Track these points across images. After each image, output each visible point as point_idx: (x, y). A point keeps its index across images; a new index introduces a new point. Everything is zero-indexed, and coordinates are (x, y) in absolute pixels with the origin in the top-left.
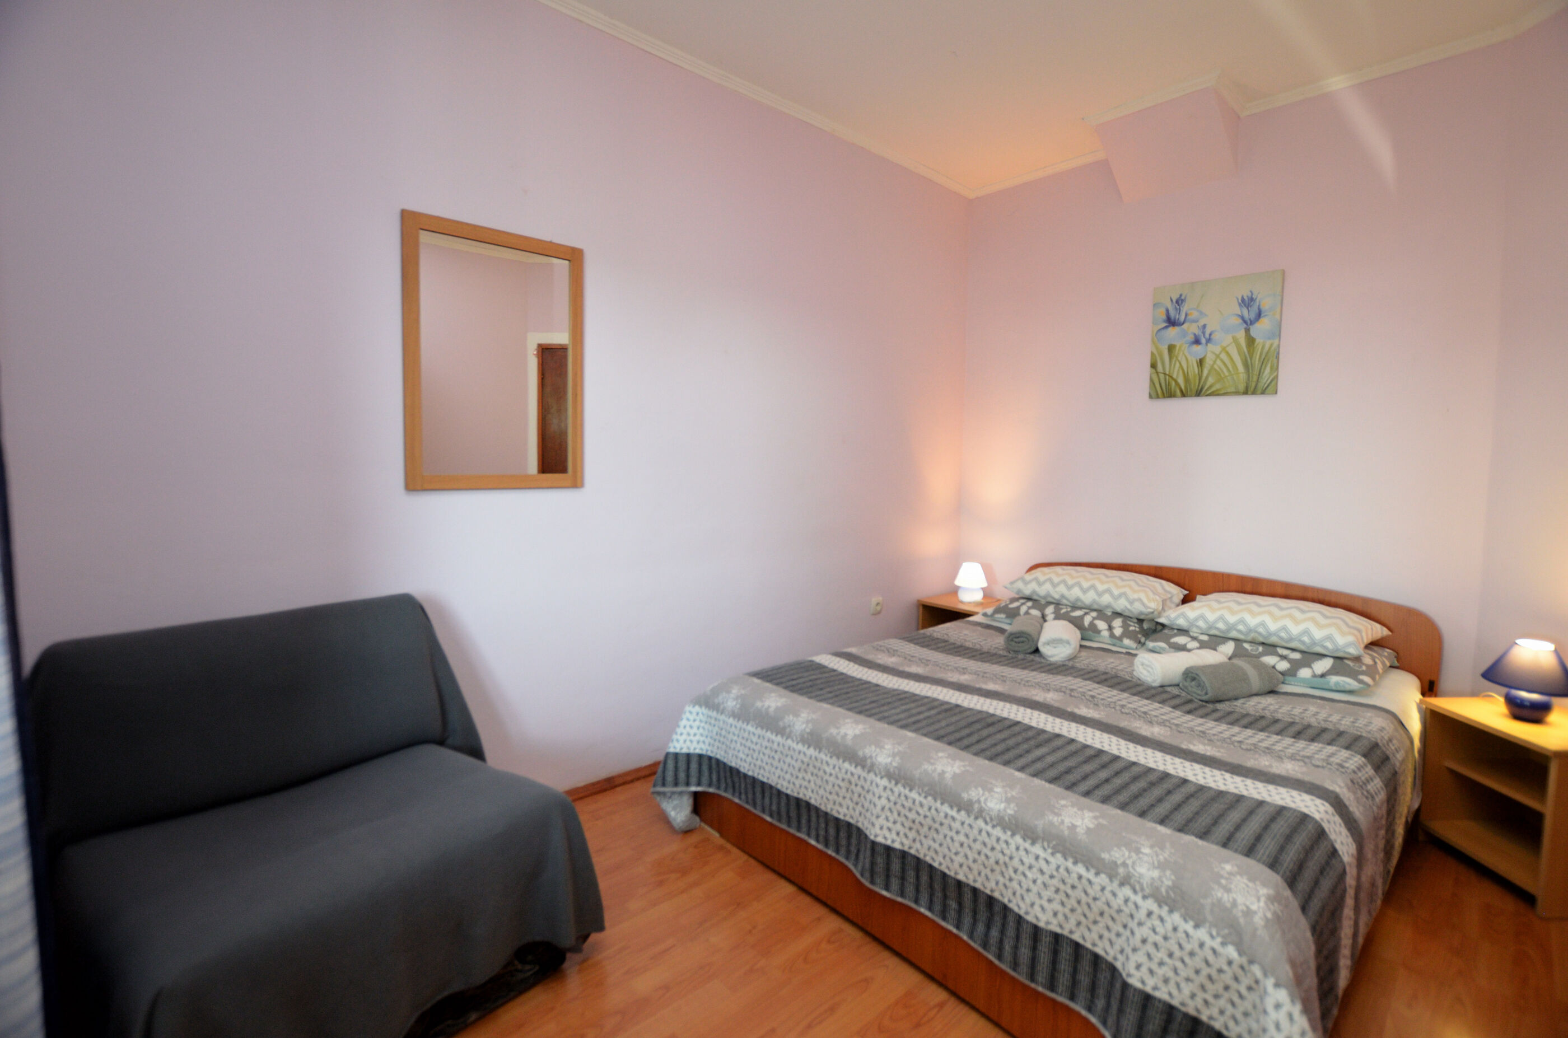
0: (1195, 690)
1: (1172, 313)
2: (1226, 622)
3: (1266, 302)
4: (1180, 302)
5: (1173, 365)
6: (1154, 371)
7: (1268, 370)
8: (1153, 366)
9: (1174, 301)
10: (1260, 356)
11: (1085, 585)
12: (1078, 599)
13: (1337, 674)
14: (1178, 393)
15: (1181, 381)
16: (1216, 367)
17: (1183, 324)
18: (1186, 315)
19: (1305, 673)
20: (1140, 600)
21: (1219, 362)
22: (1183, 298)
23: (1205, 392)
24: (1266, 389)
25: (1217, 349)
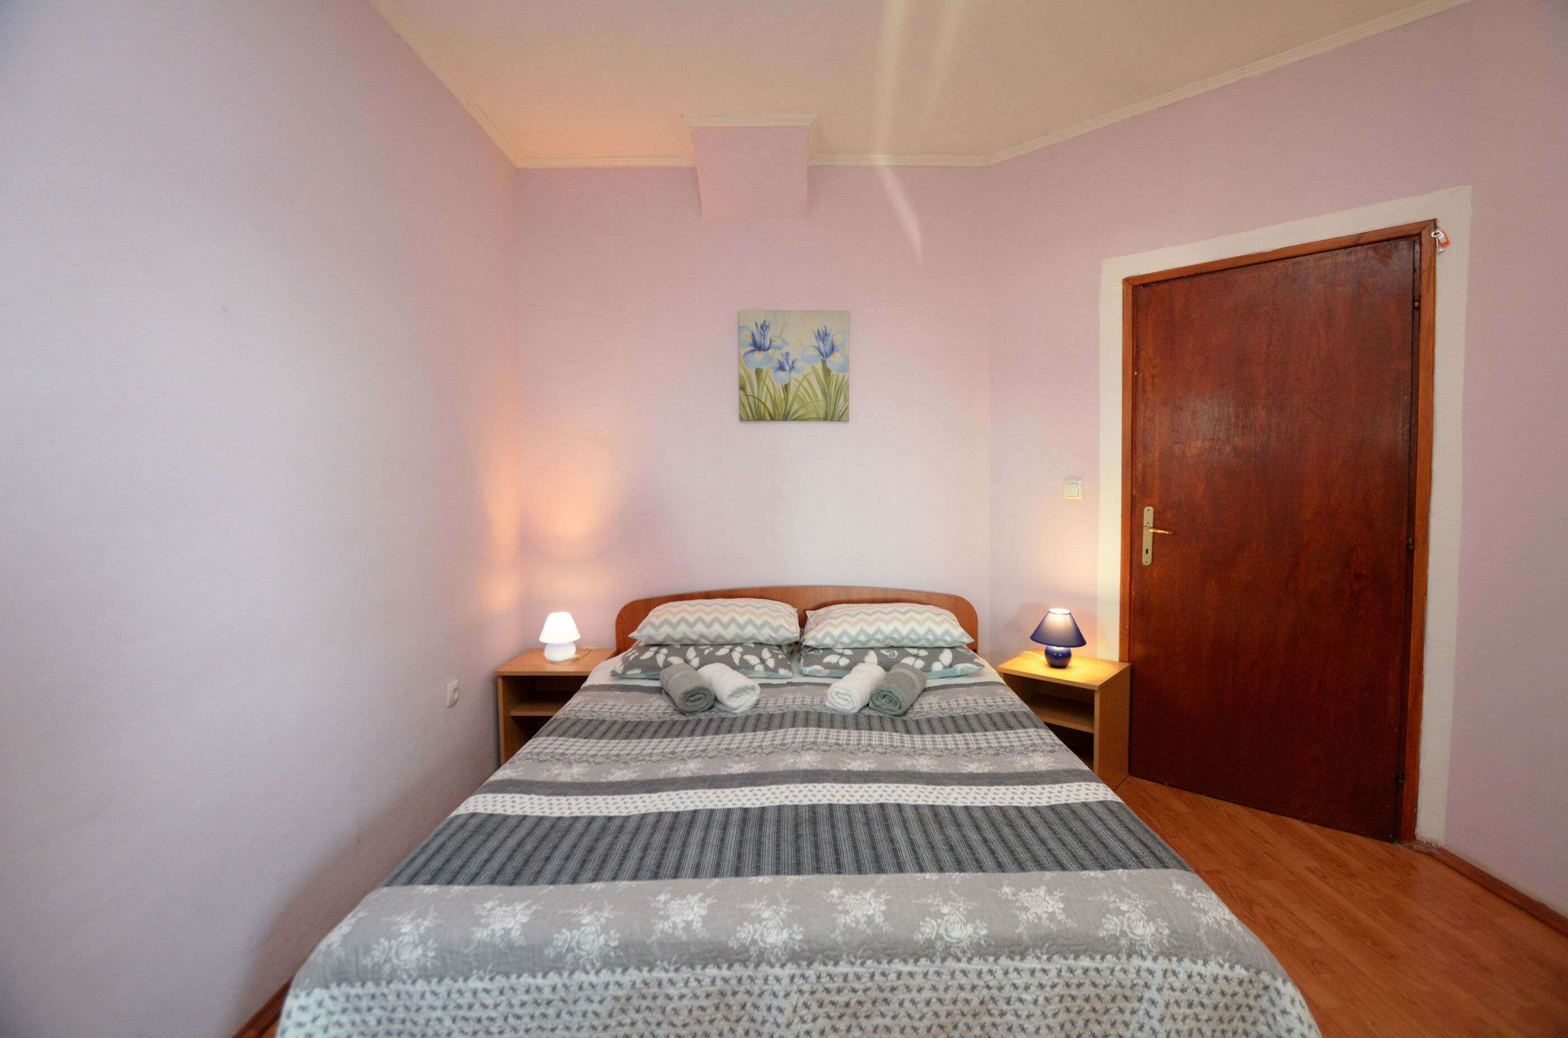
0: (887, 706)
1: (758, 338)
2: (866, 634)
3: (838, 340)
4: (764, 328)
5: (761, 389)
6: (742, 393)
7: (842, 400)
8: (742, 388)
9: (759, 326)
10: (836, 385)
11: (725, 619)
12: (720, 636)
13: (960, 662)
14: (768, 417)
15: (769, 405)
16: (799, 393)
17: (768, 349)
18: (771, 341)
19: (937, 667)
20: (782, 626)
21: (801, 389)
22: (767, 324)
23: (791, 417)
24: (842, 415)
25: (800, 377)
